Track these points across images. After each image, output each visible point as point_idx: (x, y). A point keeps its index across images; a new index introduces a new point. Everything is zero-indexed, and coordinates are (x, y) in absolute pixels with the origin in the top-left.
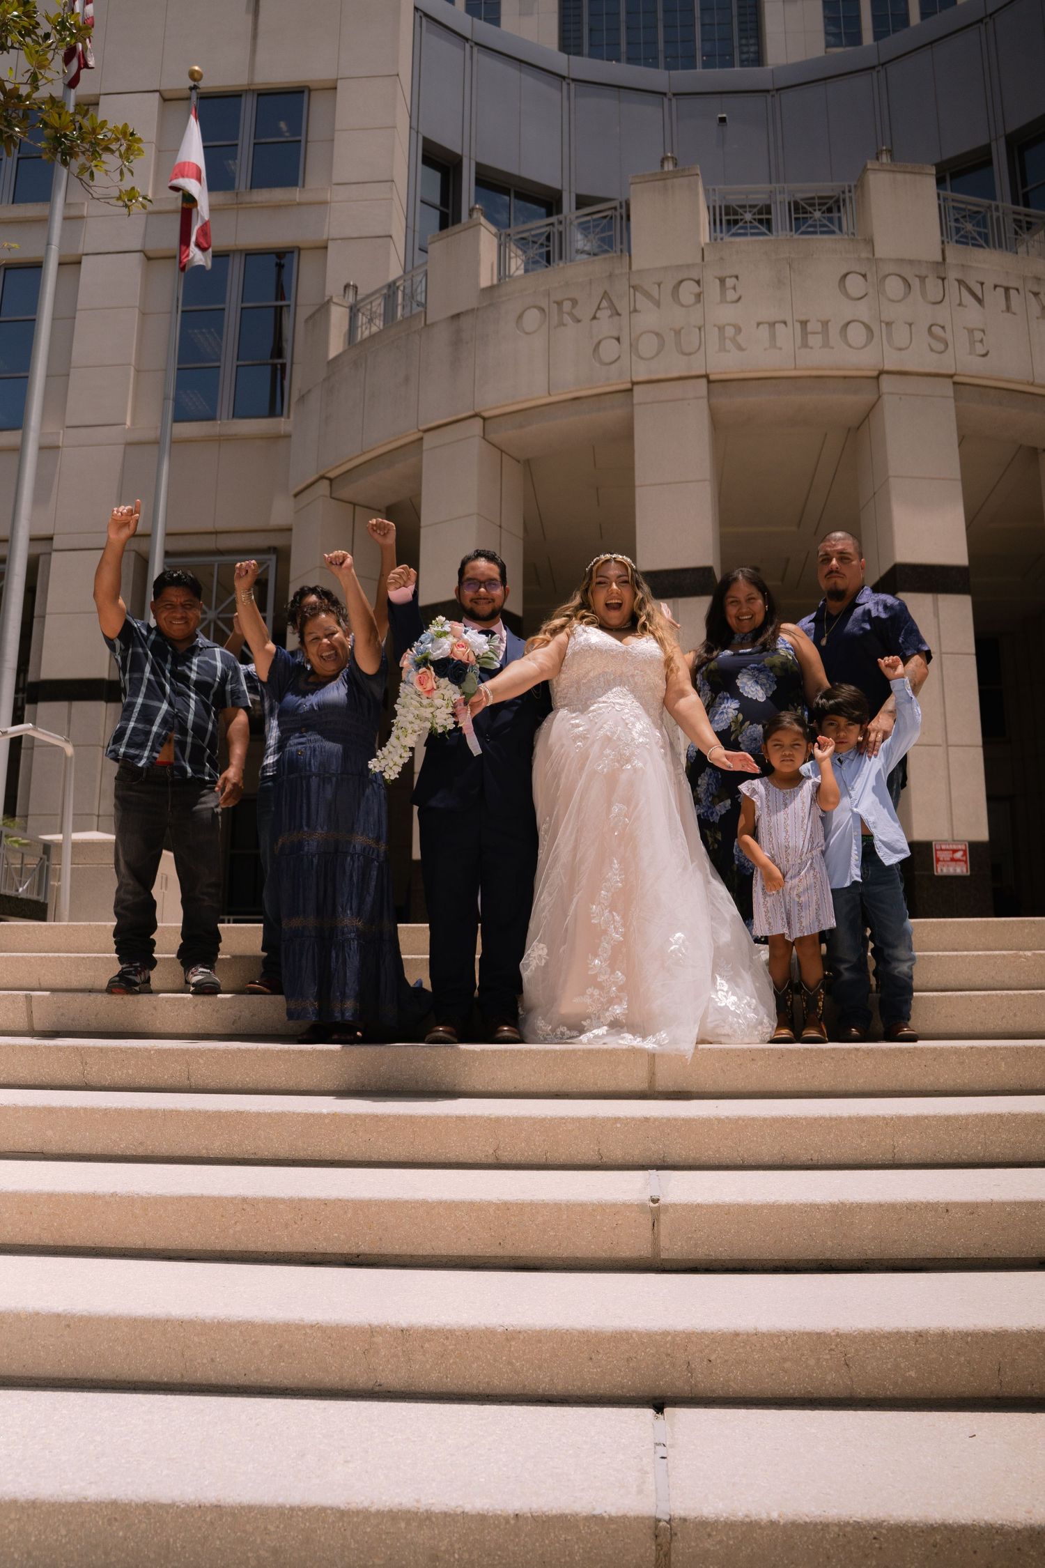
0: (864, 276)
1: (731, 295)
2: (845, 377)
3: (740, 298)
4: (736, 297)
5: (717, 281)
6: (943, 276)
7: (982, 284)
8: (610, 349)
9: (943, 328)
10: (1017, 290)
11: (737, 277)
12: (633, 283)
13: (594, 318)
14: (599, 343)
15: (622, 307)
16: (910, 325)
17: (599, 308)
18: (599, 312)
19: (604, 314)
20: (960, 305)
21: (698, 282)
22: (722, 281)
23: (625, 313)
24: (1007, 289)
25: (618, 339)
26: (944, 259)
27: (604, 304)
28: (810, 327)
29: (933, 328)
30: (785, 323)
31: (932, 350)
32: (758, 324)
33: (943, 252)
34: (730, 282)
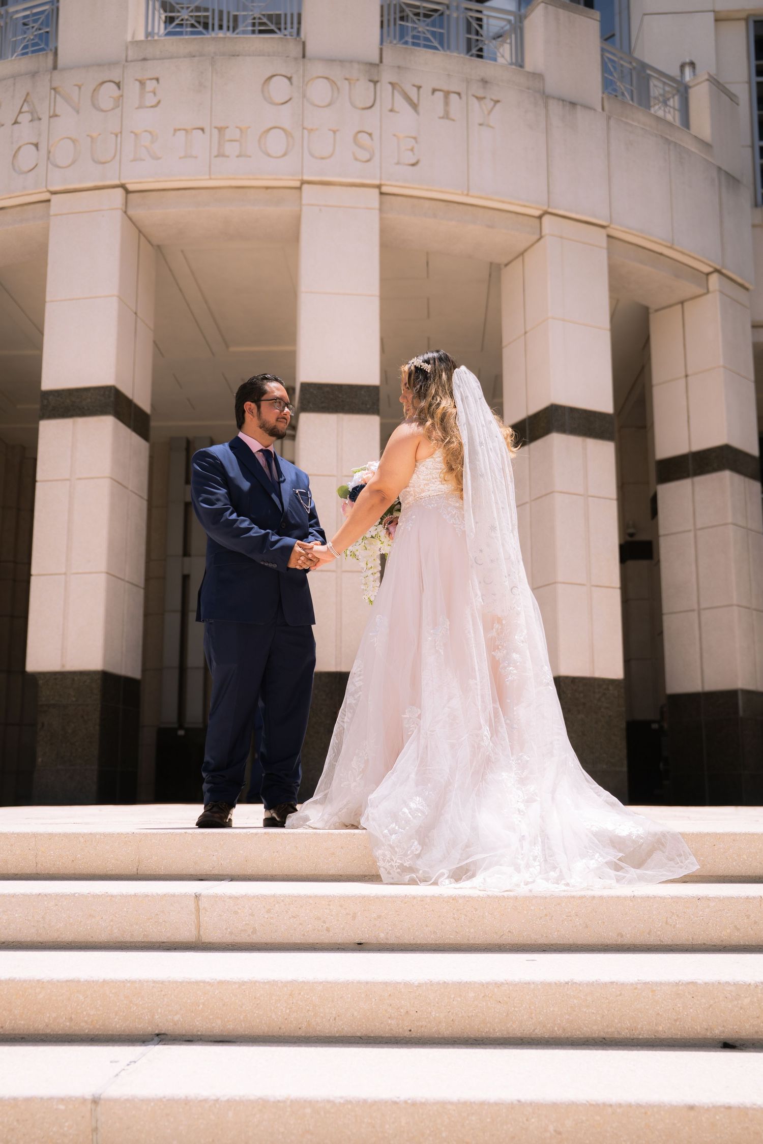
0: (290, 79)
1: (150, 100)
2: (267, 188)
3: (159, 102)
4: (154, 102)
5: (137, 83)
6: (376, 79)
7: (419, 88)
8: (28, 157)
9: (370, 135)
10: (459, 94)
11: (157, 80)
12: (54, 85)
13: (16, 122)
14: (20, 148)
15: (43, 110)
16: (334, 132)
17: (20, 112)
18: (21, 115)
19: (25, 118)
20: (391, 110)
21: (118, 85)
22: (142, 83)
23: (45, 117)
24: (447, 94)
25: (36, 145)
26: (381, 61)
27: (25, 108)
28: (228, 134)
29: (360, 135)
30: (203, 130)
31: (356, 159)
32: (175, 130)
33: (381, 50)
34: (150, 85)
